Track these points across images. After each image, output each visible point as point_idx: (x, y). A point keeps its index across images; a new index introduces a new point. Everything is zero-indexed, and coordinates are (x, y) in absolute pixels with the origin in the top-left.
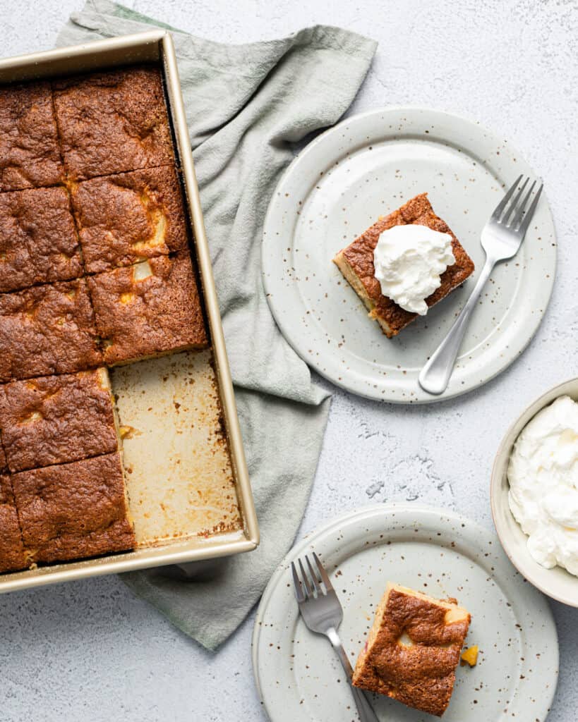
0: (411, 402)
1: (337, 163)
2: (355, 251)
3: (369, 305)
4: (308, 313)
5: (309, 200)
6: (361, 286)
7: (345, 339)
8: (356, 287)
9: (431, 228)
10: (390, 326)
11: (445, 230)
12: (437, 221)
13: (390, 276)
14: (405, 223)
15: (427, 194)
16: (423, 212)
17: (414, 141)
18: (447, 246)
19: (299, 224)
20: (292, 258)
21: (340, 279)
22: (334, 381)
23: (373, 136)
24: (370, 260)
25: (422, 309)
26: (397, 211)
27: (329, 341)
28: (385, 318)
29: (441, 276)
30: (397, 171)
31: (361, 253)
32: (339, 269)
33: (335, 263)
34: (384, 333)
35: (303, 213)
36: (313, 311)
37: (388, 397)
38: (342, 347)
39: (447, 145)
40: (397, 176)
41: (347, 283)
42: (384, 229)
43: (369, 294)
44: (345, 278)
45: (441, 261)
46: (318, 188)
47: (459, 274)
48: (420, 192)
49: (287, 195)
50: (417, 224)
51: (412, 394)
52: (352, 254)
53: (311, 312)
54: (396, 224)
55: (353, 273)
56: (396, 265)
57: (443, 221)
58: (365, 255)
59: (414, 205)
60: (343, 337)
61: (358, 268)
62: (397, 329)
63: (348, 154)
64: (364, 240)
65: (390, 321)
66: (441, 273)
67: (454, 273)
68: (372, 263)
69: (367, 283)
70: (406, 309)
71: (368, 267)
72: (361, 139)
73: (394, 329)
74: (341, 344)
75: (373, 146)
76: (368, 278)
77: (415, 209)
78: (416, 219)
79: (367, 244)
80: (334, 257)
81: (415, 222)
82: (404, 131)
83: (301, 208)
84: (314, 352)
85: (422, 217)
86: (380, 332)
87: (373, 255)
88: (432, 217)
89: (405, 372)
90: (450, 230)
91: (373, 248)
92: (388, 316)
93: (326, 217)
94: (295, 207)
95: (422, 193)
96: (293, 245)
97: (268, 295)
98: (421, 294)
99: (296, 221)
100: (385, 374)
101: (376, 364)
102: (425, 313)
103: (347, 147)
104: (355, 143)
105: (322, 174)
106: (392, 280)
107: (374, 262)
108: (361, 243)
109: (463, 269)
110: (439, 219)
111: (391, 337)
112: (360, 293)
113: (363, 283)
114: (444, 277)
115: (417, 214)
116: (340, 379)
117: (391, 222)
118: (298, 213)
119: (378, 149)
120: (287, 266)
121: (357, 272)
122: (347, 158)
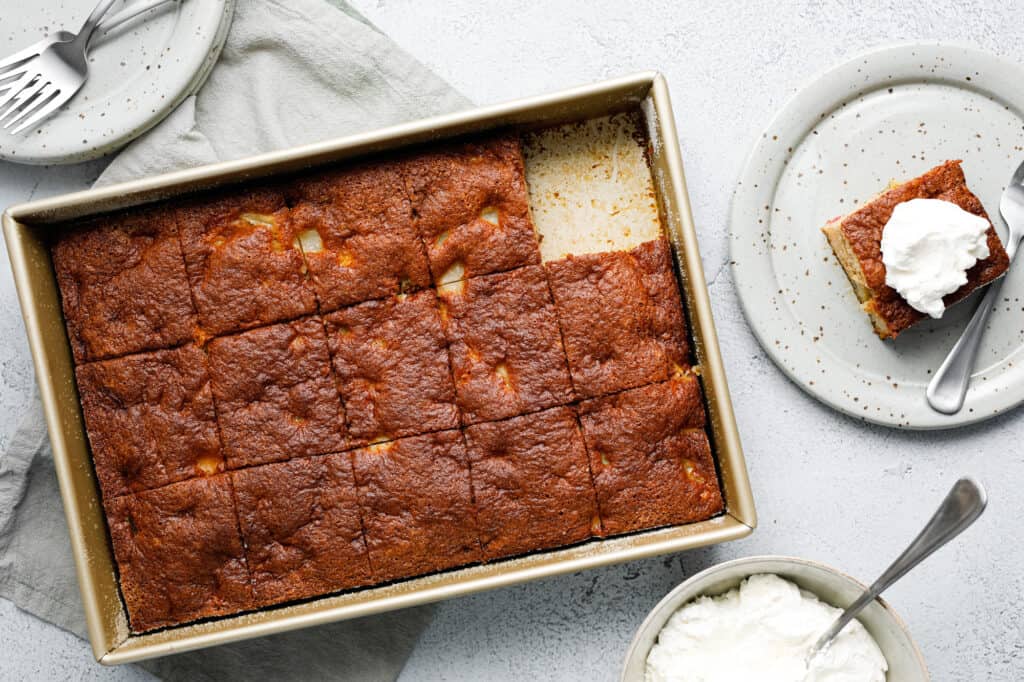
0: (900, 425)
1: (844, 105)
2: (859, 224)
3: (863, 295)
4: (780, 292)
5: (802, 147)
6: (859, 269)
7: (823, 332)
8: (849, 269)
9: (961, 206)
10: (888, 326)
11: (978, 210)
12: (970, 198)
13: (903, 264)
14: (927, 195)
15: (961, 161)
16: (954, 184)
17: (948, 88)
18: (981, 234)
19: (785, 175)
20: (769, 218)
21: (829, 253)
22: (804, 385)
23: (896, 75)
24: (876, 238)
25: (936, 309)
26: (919, 179)
27: (802, 333)
28: (883, 315)
29: (967, 271)
30: (922, 125)
31: (865, 227)
32: (829, 241)
33: (824, 232)
34: (877, 332)
35: (791, 163)
36: (787, 290)
37: (872, 415)
38: (818, 342)
39: (991, 99)
40: (920, 131)
41: (836, 261)
42: (900, 201)
43: (869, 281)
44: (835, 254)
45: (971, 252)
46: (815, 133)
47: (988, 271)
48: (953, 158)
49: (775, 138)
50: (944, 199)
51: (903, 416)
52: (851, 227)
53: (784, 292)
54: (916, 196)
55: (850, 251)
56: (915, 251)
57: (977, 199)
58: (869, 231)
59: (943, 175)
60: (821, 329)
61: (858, 246)
62: (897, 331)
63: (860, 95)
64: (870, 211)
65: (889, 320)
66: (969, 268)
67: (982, 269)
68: (879, 243)
69: (868, 267)
70: (916, 308)
71: (872, 247)
72: (880, 77)
73: (893, 331)
74: (817, 339)
75: (894, 89)
76: (871, 261)
77: (943, 180)
78: (942, 192)
79: (874, 218)
80: (823, 224)
81: (941, 196)
82: (938, 73)
83: (791, 157)
84: (783, 345)
85: (951, 191)
86: (872, 329)
87: (881, 233)
88: (964, 192)
89: (896, 385)
90: (985, 212)
91: (884, 224)
92: (889, 313)
93: (821, 172)
94: (782, 155)
95: (955, 159)
96: (772, 203)
97: (733, 263)
98: (940, 291)
99: (781, 172)
100: (870, 384)
101: (860, 371)
102: (940, 316)
103: (861, 85)
104: (871, 82)
105: (823, 115)
106: (905, 269)
107: (882, 242)
108: (867, 214)
109: (995, 264)
110: (972, 195)
111: (885, 339)
112: (855, 278)
113: (863, 266)
114: (971, 273)
115: (944, 187)
116: (811, 383)
117: (912, 192)
118: (786, 163)
119: (899, 93)
120: (761, 229)
121: (856, 251)
122: (860, 99)
